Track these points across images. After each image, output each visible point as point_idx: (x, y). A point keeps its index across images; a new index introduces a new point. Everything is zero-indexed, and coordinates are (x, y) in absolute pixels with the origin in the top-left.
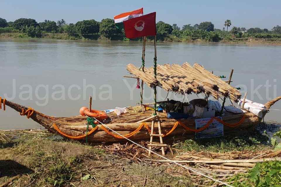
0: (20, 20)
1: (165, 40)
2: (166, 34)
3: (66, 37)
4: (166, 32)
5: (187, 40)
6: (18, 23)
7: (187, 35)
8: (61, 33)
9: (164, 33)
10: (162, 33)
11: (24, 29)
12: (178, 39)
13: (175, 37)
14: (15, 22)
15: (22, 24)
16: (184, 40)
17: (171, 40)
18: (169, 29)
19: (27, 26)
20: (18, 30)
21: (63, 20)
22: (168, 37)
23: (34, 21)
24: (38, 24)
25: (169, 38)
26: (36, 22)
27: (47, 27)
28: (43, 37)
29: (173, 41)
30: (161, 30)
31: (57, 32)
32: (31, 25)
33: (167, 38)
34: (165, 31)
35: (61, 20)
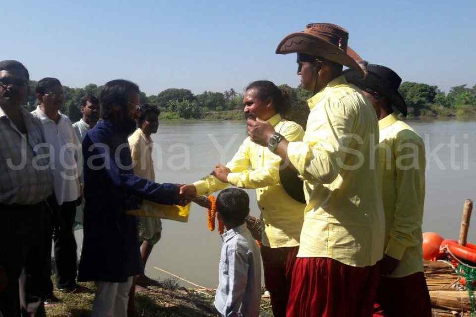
0: (167, 92)
1: (422, 114)
2: (424, 102)
3: (240, 116)
4: (423, 99)
5: (467, 111)
6: (164, 97)
7: (467, 103)
8: (232, 110)
9: (420, 102)
10: (415, 100)
11: (173, 106)
12: (447, 111)
13: (441, 107)
14: (160, 95)
15: (170, 98)
16: (460, 112)
17: (434, 114)
18: (429, 93)
19: (177, 101)
20: (164, 108)
21: (232, 89)
22: (428, 108)
23: (188, 92)
24: (195, 98)
25: (430, 109)
26: (192, 95)
27: (209, 101)
28: (203, 118)
29: (438, 116)
30: (411, 96)
31: (225, 108)
32: (184, 99)
33: (426, 110)
34: (421, 97)
35: (229, 90)
